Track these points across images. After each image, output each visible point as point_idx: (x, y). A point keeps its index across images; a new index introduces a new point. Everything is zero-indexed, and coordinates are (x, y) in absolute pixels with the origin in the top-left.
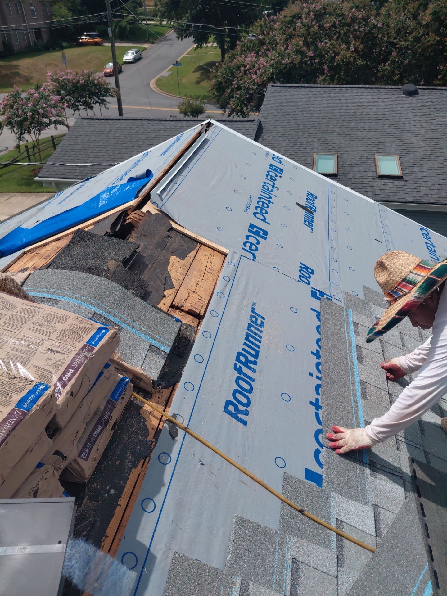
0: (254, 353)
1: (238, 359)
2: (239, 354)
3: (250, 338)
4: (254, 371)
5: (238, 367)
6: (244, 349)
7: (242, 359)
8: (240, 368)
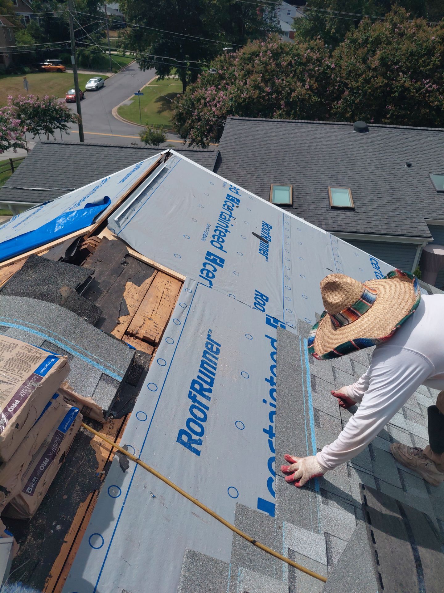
0: (209, 380)
1: (192, 387)
2: (194, 382)
3: (205, 365)
4: (208, 399)
5: (192, 395)
6: (199, 377)
7: (197, 386)
8: (195, 395)
